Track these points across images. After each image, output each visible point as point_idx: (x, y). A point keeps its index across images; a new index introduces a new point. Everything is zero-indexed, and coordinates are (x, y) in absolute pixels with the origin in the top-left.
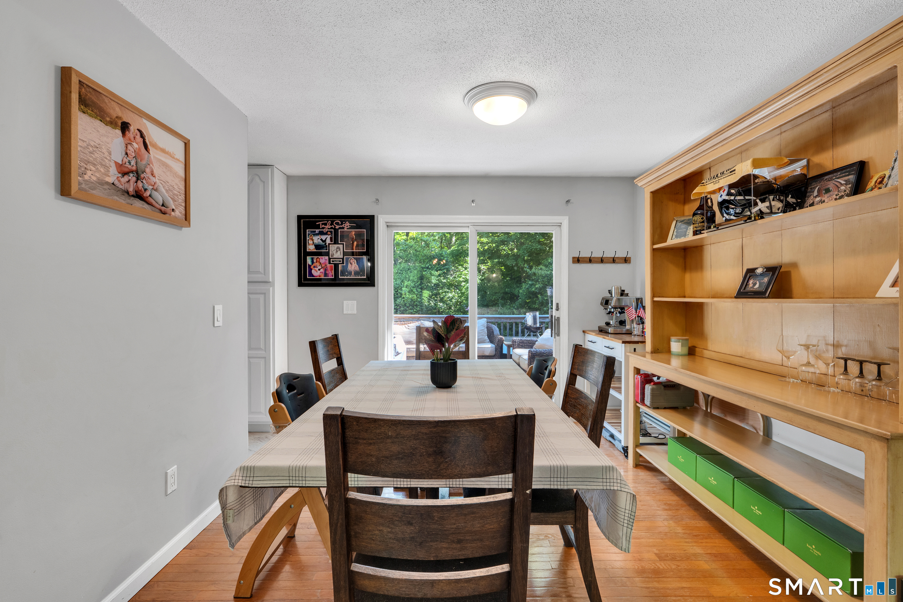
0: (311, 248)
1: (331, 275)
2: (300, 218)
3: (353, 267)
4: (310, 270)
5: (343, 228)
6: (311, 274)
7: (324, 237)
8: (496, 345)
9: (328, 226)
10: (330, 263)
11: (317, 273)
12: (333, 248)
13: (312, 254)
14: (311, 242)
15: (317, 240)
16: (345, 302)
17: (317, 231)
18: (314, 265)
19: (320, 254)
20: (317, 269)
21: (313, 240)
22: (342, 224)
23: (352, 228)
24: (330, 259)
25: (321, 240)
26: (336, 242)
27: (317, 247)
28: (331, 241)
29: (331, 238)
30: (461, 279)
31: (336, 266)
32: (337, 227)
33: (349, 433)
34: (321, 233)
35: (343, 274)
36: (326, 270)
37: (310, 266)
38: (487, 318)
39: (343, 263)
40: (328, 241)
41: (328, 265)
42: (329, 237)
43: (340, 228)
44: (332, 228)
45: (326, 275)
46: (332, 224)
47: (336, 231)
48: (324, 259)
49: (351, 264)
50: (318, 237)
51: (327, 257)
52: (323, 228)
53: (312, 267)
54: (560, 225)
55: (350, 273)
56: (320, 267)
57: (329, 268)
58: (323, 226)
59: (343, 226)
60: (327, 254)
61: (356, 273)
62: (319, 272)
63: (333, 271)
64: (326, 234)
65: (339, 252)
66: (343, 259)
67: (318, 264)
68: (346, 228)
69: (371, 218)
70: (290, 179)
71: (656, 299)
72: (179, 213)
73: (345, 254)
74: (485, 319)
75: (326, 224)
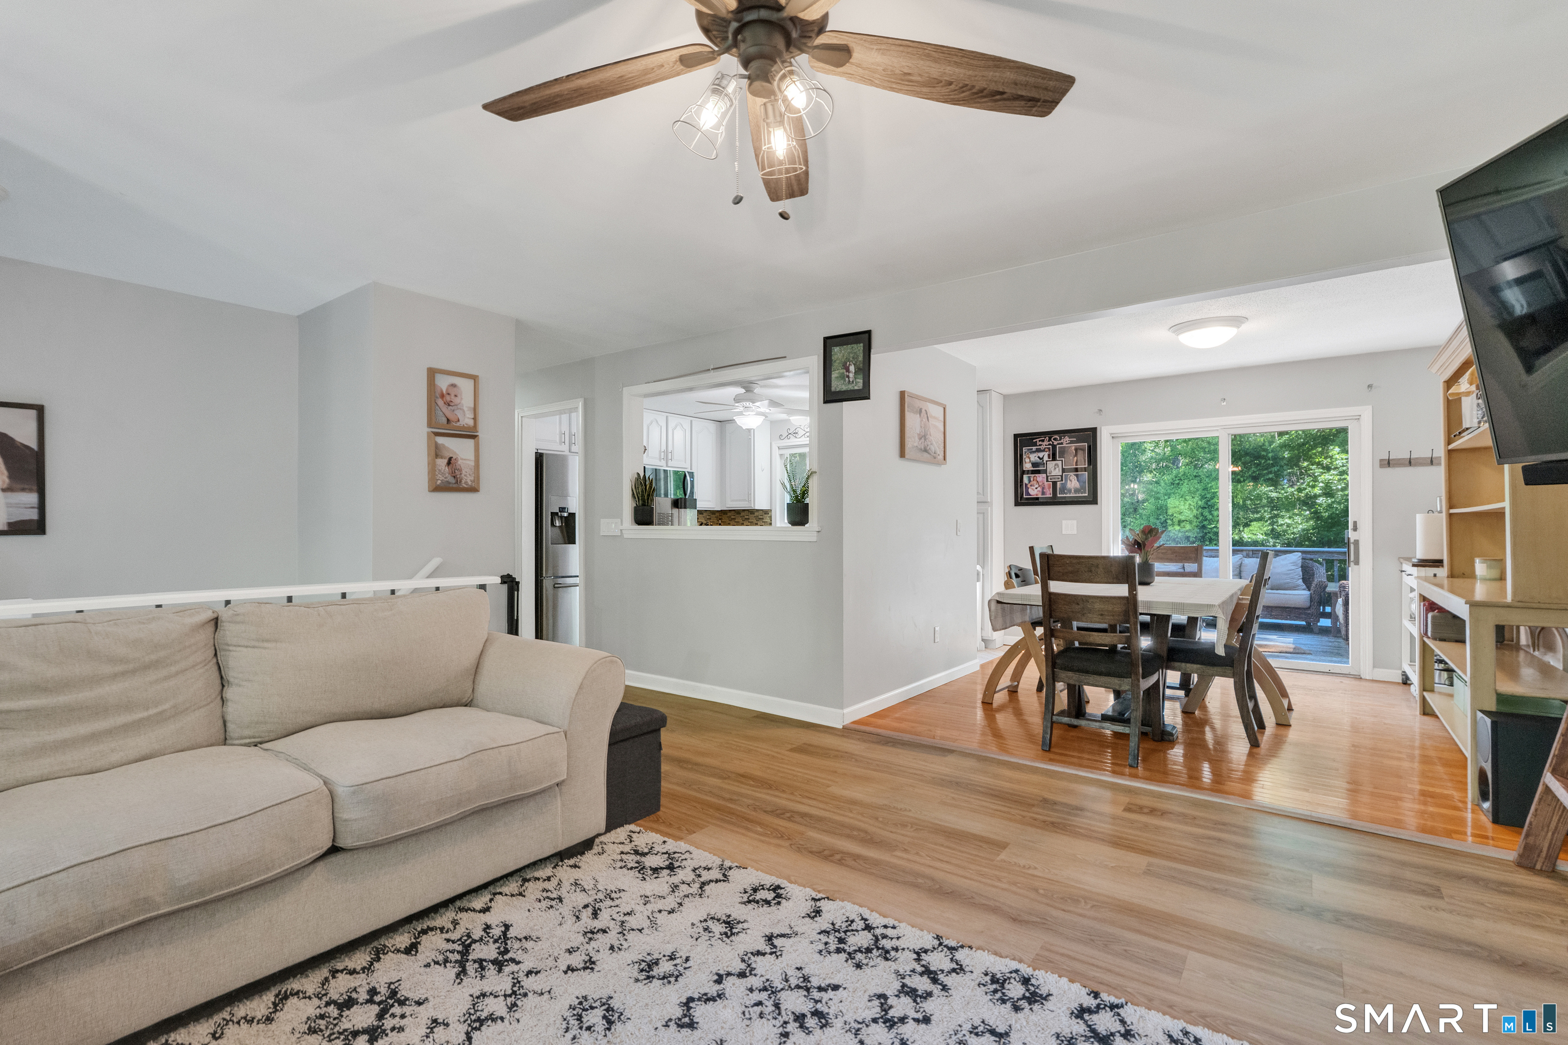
0: (1028, 466)
1: (1049, 494)
2: (1016, 436)
3: (1073, 485)
4: (1027, 488)
5: (1062, 443)
6: (1028, 494)
7: (1041, 455)
8: (1312, 591)
9: (1046, 443)
10: (1047, 481)
11: (1034, 492)
12: (1051, 465)
13: (1028, 472)
14: (1027, 460)
15: (1034, 457)
16: (1064, 522)
17: (1034, 448)
18: (1031, 483)
19: (1038, 472)
20: (1034, 488)
21: (1029, 458)
22: (1060, 440)
23: (1072, 442)
24: (1047, 477)
25: (1039, 457)
26: (1054, 459)
27: (1034, 465)
28: (1049, 458)
29: (1049, 455)
30: (1317, 491)
31: (1054, 484)
32: (1055, 443)
33: (1050, 562)
34: (1039, 451)
35: (1062, 491)
36: (1043, 488)
37: (1026, 485)
38: (1303, 552)
39: (1062, 480)
40: (1046, 458)
41: (1046, 483)
42: (1046, 454)
43: (1058, 444)
44: (1049, 445)
45: (1043, 493)
46: (1050, 440)
47: (1054, 447)
48: (1041, 477)
49: (1071, 481)
50: (1035, 454)
51: (1044, 475)
52: (1040, 445)
53: (1029, 486)
54: (1358, 418)
55: (1070, 491)
56: (1037, 486)
57: (1046, 487)
58: (1041, 443)
59: (1062, 441)
60: (1045, 472)
61: (1076, 491)
62: (1036, 490)
63: (1051, 489)
64: (1044, 451)
65: (1057, 469)
66: (1062, 476)
67: (1035, 482)
68: (1065, 443)
69: (1094, 430)
70: (1006, 397)
71: (1452, 511)
72: (941, 457)
73: (1064, 470)
74: (1300, 554)
75: (1043, 441)
